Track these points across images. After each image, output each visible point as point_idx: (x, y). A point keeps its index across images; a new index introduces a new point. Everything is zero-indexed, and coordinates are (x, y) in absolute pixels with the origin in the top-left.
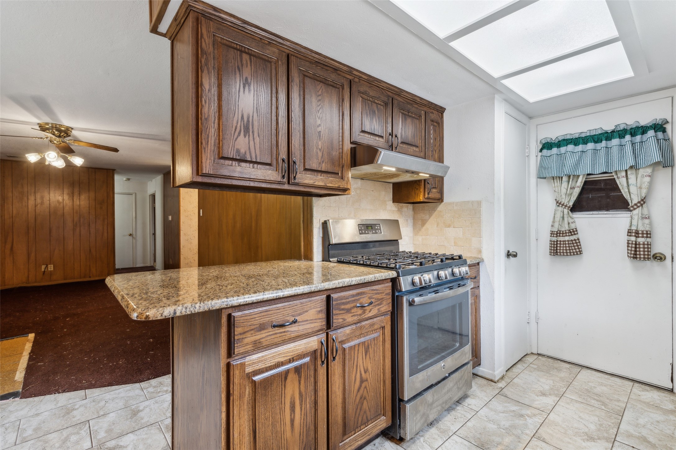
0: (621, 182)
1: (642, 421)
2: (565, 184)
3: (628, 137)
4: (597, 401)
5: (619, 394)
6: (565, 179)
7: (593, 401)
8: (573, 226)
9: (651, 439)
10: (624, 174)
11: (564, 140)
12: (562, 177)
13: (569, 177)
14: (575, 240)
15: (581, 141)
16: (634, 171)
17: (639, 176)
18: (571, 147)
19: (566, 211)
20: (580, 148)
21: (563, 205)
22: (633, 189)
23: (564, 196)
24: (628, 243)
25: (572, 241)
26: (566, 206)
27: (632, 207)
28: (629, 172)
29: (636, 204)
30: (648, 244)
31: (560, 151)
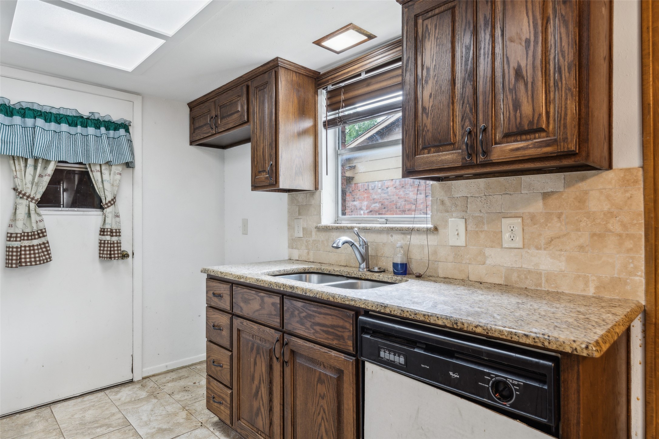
0: (95, 176)
1: (145, 418)
2: (30, 169)
3: (103, 129)
4: (101, 427)
5: (107, 409)
6: (30, 162)
7: (98, 430)
8: (41, 226)
9: (165, 426)
10: (98, 168)
11: (29, 109)
12: (26, 160)
13: (36, 160)
14: (44, 244)
15: (53, 118)
16: (107, 167)
17: (112, 172)
18: (40, 122)
19: (33, 205)
20: (53, 126)
21: (28, 197)
22: (107, 185)
23: (29, 185)
24: (100, 243)
25: (40, 245)
26: (33, 199)
27: (106, 204)
28: (103, 168)
29: (110, 202)
30: (117, 243)
31: (24, 122)
